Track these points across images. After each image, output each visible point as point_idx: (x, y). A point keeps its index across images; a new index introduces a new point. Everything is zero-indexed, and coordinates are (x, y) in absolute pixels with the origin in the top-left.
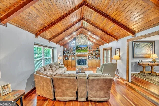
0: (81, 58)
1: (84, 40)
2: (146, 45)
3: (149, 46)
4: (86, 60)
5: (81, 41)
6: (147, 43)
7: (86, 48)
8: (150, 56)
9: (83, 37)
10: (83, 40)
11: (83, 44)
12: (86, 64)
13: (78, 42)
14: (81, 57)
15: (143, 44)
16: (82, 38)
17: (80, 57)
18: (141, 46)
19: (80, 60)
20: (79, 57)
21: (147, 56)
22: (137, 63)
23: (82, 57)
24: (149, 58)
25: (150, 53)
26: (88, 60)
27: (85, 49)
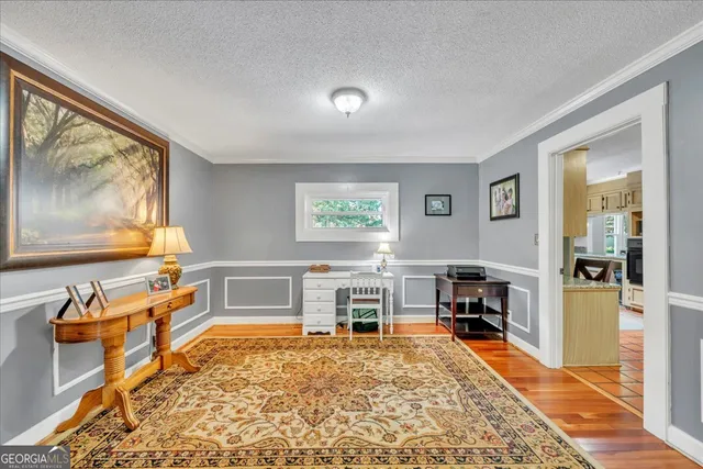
2: (127, 150)
3: (143, 167)
6: (132, 142)
8: (149, 244)
15: (105, 132)
18: (92, 146)
21: (132, 239)
22: (51, 315)
24: (144, 255)
25: (149, 220)
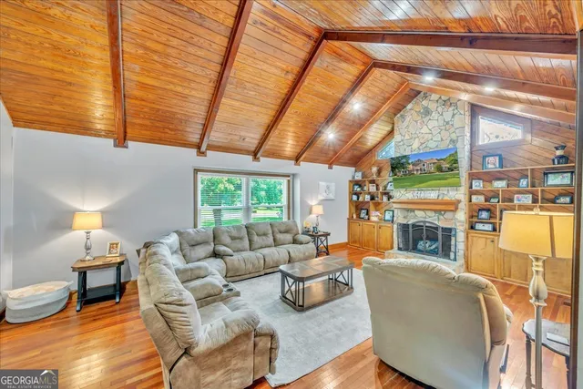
0: (419, 216)
1: (441, 123)
4: (448, 233)
5: (425, 130)
7: (445, 165)
9: (432, 106)
10: (432, 124)
11: (432, 145)
12: (452, 256)
13: (407, 137)
14: (420, 214)
16: (427, 112)
17: (413, 210)
19: (414, 225)
20: (408, 210)
23: (429, 213)
26: (461, 236)
27: (440, 169)
